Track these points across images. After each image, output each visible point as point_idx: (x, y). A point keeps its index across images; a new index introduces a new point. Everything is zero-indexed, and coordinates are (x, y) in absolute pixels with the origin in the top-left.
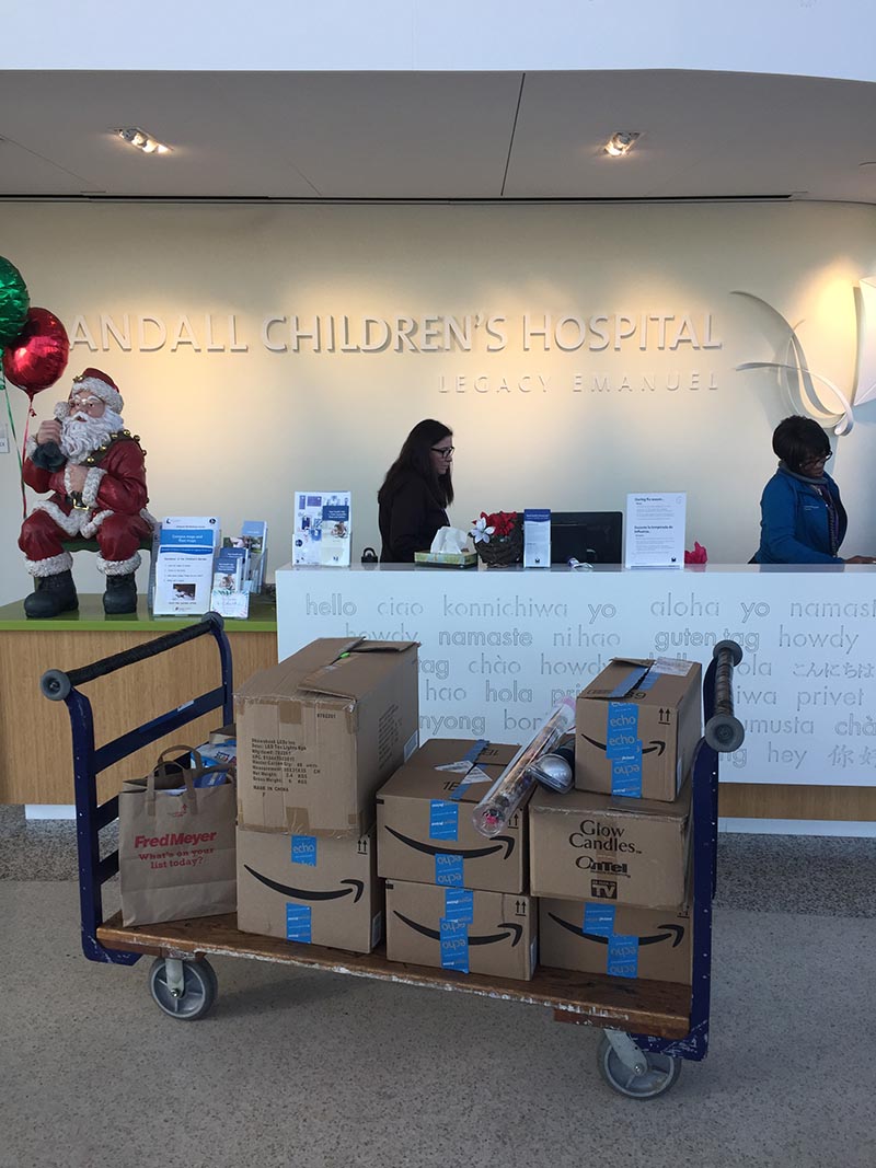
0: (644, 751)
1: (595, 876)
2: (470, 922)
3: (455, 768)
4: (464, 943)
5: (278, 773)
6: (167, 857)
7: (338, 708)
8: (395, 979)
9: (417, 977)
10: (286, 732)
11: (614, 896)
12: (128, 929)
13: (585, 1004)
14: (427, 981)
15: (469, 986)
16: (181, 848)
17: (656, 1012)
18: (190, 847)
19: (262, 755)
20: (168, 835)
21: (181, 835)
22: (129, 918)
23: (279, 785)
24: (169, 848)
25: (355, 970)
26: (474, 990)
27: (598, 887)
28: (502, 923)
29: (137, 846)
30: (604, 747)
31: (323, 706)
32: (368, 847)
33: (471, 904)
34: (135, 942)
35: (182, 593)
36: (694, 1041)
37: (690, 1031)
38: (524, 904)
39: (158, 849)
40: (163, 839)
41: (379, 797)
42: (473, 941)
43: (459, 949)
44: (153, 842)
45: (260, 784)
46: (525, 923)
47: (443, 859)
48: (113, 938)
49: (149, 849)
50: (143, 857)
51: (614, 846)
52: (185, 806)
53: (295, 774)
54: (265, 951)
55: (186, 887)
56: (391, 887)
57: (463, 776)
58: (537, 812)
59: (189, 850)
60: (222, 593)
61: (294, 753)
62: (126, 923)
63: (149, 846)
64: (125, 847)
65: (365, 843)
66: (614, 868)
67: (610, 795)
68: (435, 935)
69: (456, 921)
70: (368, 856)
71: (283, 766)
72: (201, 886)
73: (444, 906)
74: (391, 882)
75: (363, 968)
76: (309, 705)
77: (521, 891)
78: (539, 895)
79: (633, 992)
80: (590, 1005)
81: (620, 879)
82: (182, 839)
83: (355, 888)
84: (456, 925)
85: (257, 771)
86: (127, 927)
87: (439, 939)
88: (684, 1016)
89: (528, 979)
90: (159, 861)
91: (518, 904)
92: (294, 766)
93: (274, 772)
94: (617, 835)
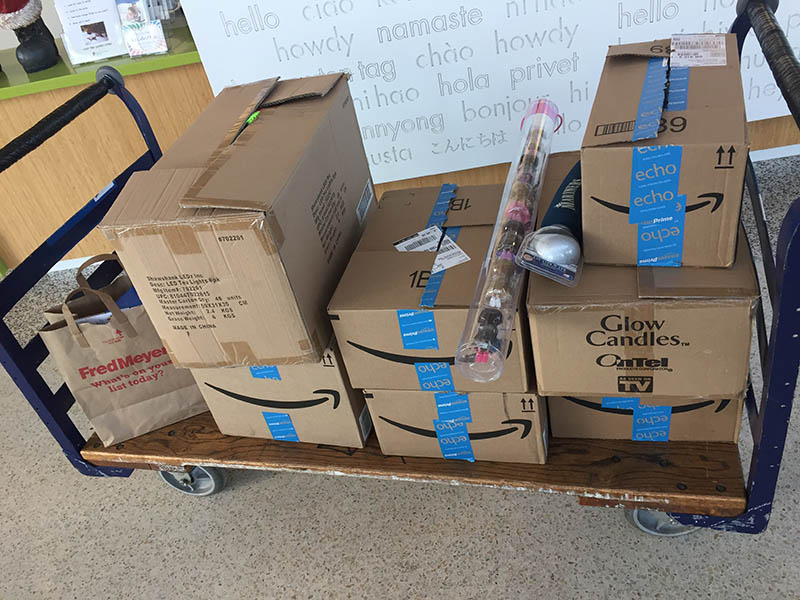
0: (689, 209)
1: (623, 373)
2: (470, 421)
3: (420, 243)
4: (466, 438)
5: (196, 310)
6: (123, 379)
7: (245, 226)
8: (394, 478)
9: (420, 475)
10: (185, 264)
11: (650, 389)
12: (108, 449)
13: (616, 492)
14: (430, 479)
15: (478, 481)
16: (136, 367)
17: (703, 494)
18: (145, 365)
19: (167, 294)
20: (113, 361)
21: (128, 358)
22: (107, 439)
23: (201, 322)
24: (120, 371)
25: (351, 473)
26: (484, 484)
27: (627, 384)
28: (507, 419)
29: (84, 377)
30: (625, 210)
31: (222, 227)
32: (333, 359)
33: (467, 405)
34: (121, 460)
35: (93, 35)
36: (751, 519)
37: (746, 510)
38: (531, 401)
39: (108, 375)
40: (109, 365)
41: (330, 312)
42: (473, 436)
43: (461, 443)
44: (101, 369)
45: (179, 324)
46: (535, 418)
47: (426, 367)
48: (99, 459)
49: (98, 377)
50: (96, 385)
51: (650, 340)
52: (118, 332)
53: (218, 309)
54: (253, 460)
55: (157, 399)
56: (371, 396)
57: (430, 256)
58: (538, 312)
59: (144, 368)
60: (132, 27)
61: (205, 287)
62: (107, 444)
63: (97, 374)
64: (72, 379)
65: (329, 357)
66: (649, 363)
67: (635, 267)
68: (432, 434)
69: (453, 421)
70: (336, 368)
71: (199, 303)
72: (173, 394)
73: (436, 410)
74: (369, 392)
75: (359, 470)
76: (203, 228)
77: (526, 390)
78: (547, 395)
79: (668, 464)
80: (621, 492)
81: (658, 375)
82: (131, 360)
83: (331, 397)
84: (452, 424)
85: (169, 311)
86: (108, 447)
87: (436, 437)
88: (740, 497)
89: (543, 462)
90: (116, 384)
91: (523, 401)
92: (212, 300)
93: (190, 310)
94: (655, 328)
